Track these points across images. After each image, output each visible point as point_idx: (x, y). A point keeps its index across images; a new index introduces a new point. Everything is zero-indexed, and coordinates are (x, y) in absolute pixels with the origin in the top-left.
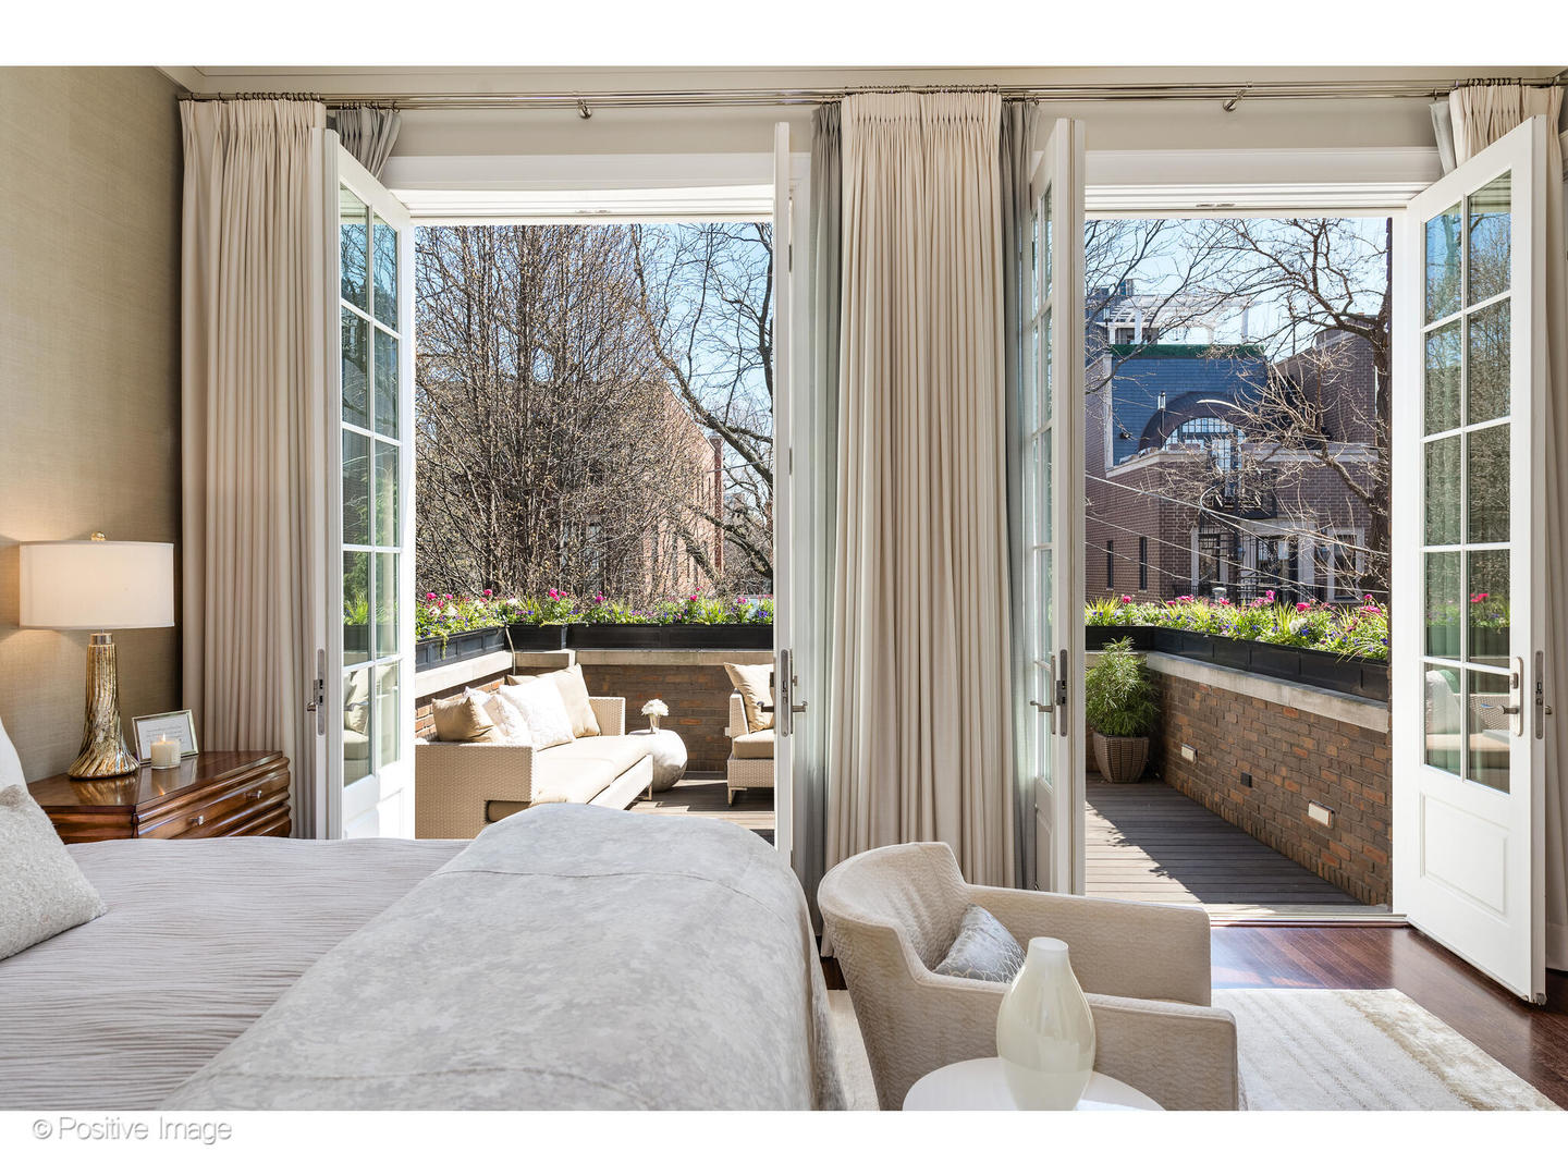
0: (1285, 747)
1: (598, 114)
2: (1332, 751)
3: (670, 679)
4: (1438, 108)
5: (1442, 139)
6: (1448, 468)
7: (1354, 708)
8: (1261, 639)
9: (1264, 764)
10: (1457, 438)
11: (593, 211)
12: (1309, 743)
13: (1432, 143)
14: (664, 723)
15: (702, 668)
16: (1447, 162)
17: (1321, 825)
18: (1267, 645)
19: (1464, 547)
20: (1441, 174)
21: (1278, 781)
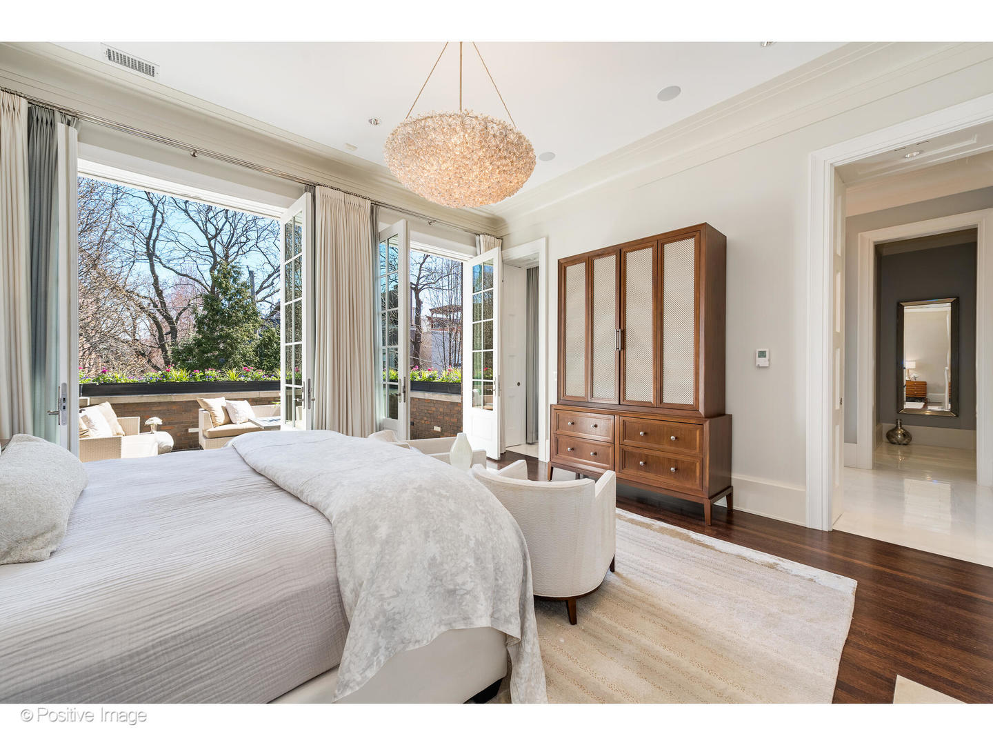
0: (426, 411)
1: (199, 156)
2: (441, 410)
3: (154, 409)
4: (477, 237)
5: (478, 245)
6: (478, 333)
7: (449, 397)
8: (416, 380)
9: (418, 418)
10: (481, 323)
11: (191, 196)
12: (434, 409)
13: (475, 246)
14: (159, 428)
15: (174, 402)
16: (478, 252)
17: (438, 432)
18: (419, 382)
19: (482, 351)
20: (477, 255)
21: (423, 422)
